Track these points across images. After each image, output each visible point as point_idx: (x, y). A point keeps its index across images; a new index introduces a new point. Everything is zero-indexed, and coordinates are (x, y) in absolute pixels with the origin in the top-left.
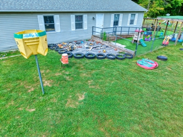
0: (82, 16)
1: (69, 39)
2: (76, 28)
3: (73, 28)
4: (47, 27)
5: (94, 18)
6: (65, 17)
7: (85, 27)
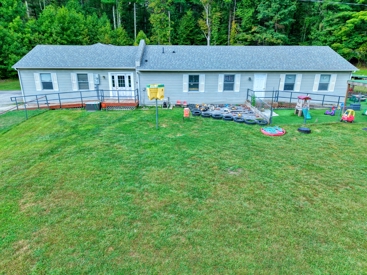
0: (233, 76)
1: (213, 102)
2: (224, 89)
3: (220, 89)
4: (190, 86)
5: (250, 79)
6: (212, 77)
7: (237, 89)
